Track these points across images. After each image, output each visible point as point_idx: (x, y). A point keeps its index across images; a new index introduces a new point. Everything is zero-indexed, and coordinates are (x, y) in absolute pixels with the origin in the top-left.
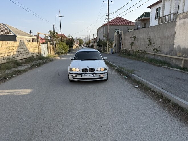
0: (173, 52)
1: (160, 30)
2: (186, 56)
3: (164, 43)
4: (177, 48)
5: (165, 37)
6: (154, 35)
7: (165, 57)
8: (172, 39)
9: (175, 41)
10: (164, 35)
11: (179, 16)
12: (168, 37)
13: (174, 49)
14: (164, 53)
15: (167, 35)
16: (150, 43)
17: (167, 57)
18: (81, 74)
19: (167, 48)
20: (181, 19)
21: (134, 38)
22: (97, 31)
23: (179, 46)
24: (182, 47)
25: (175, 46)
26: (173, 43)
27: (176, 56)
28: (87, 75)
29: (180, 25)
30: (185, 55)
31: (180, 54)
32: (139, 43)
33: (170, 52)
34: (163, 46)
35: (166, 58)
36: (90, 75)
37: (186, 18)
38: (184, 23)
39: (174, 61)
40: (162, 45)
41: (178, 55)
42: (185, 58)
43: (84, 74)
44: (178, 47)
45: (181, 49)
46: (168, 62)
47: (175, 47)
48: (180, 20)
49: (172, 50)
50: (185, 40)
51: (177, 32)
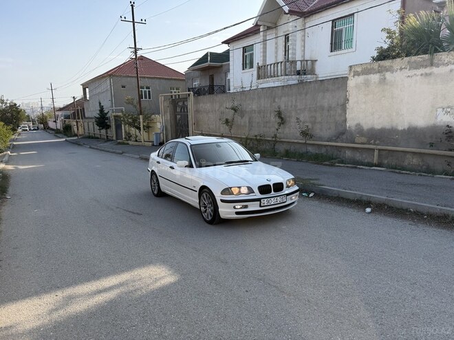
0: (344, 137)
1: (306, 95)
2: (378, 142)
3: (319, 119)
4: (353, 128)
5: (322, 108)
6: (290, 104)
7: (326, 146)
8: (339, 111)
9: (349, 116)
10: (318, 104)
11: (353, 70)
12: (330, 107)
13: (346, 130)
14: (321, 139)
15: (326, 105)
16: (282, 119)
17: (330, 146)
18: (259, 200)
19: (330, 129)
20: (359, 75)
21: (235, 109)
22: (84, 90)
23: (358, 125)
24: (366, 127)
25: (348, 125)
26: (343, 118)
27: (354, 143)
28: (272, 199)
29: (357, 86)
30: (375, 141)
31: (364, 139)
32: (246, 119)
33: (338, 137)
34: (318, 126)
35: (329, 148)
36: (278, 198)
37: (371, 73)
38: (367, 83)
39: (348, 154)
40: (314, 123)
41: (356, 140)
42: (379, 147)
43: (266, 200)
44: (356, 126)
45: (363, 130)
46: (334, 157)
47: (349, 127)
48: (356, 77)
49: (343, 134)
50: (373, 114)
51: (350, 99)
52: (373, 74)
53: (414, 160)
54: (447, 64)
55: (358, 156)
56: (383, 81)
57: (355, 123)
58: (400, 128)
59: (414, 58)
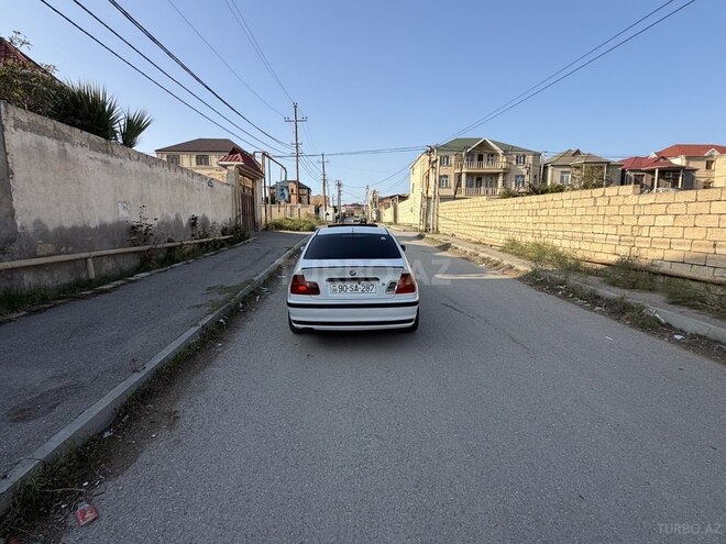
0: (15, 248)
2: (71, 249)
4: (31, 229)
9: (18, 204)
11: (11, 115)
13: (16, 233)
20: (24, 129)
23: (38, 222)
24: (51, 226)
25: (19, 223)
29: (24, 150)
30: (67, 249)
31: (51, 248)
37: (45, 135)
38: (40, 149)
39: (29, 280)
41: (39, 252)
44: (35, 225)
45: (48, 231)
47: (22, 227)
48: (21, 130)
49: (12, 241)
50: (58, 205)
51: (15, 170)
52: (49, 137)
53: (110, 265)
54: (118, 156)
55: (47, 280)
56: (63, 154)
57: (32, 219)
58: (93, 226)
59: (93, 136)
